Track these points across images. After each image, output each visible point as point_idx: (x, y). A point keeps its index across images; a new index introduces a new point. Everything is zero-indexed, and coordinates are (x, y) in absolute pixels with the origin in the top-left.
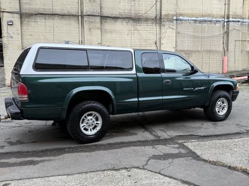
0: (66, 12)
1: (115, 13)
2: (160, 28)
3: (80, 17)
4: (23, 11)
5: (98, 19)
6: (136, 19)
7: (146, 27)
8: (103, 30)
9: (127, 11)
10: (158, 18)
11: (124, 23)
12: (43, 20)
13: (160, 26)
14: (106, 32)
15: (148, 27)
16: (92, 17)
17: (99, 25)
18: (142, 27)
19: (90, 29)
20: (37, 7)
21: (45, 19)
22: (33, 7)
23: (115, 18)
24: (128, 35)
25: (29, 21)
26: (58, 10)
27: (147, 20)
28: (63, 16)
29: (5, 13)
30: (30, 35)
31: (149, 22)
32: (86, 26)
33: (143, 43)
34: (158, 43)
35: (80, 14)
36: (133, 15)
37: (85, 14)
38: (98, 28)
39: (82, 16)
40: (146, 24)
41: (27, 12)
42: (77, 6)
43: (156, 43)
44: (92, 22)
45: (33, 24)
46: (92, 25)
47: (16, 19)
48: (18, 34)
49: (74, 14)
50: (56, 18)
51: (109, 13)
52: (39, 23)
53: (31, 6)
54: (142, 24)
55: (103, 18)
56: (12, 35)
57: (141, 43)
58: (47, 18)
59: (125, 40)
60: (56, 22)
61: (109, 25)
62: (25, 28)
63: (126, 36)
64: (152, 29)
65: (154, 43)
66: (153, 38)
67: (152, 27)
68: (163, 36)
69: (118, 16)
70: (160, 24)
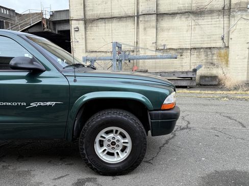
0: (123, 14)
1: (174, 9)
2: (229, 21)
3: (136, 17)
4: (87, 17)
5: (154, 17)
6: (197, 13)
7: (210, 20)
8: (159, 29)
9: (187, 5)
10: (226, 8)
11: (183, 18)
12: (104, 25)
13: (229, 18)
14: (163, 30)
15: (213, 20)
16: (148, 16)
17: (154, 24)
18: (205, 21)
19: (145, 29)
20: (99, 12)
21: (105, 23)
22: (96, 12)
23: (173, 14)
24: (187, 31)
25: (92, 27)
26: (116, 13)
27: (211, 12)
28: (120, 18)
29: (73, 21)
30: (93, 39)
31: (215, 14)
32: (141, 26)
33: (206, 39)
34: (225, 38)
35: (136, 14)
36: (194, 9)
37: (140, 13)
38: (153, 27)
39: (138, 16)
40: (210, 18)
41: (91, 17)
42: (134, 7)
43: (223, 39)
44: (147, 21)
45: (95, 28)
46: (148, 24)
47: (81, 25)
48: (83, 39)
49: (131, 15)
50: (115, 20)
51: (167, 10)
52: (100, 27)
53: (94, 13)
54: (205, 18)
55: (159, 15)
56: (78, 40)
57: (203, 40)
58: (107, 22)
59: (183, 37)
60: (115, 25)
61: (166, 23)
62: (89, 33)
63: (185, 33)
64: (218, 22)
65: (221, 39)
66: (220, 32)
67: (217, 20)
68: (232, 30)
69: (176, 12)
70: (229, 15)
